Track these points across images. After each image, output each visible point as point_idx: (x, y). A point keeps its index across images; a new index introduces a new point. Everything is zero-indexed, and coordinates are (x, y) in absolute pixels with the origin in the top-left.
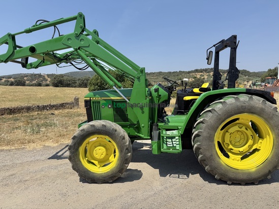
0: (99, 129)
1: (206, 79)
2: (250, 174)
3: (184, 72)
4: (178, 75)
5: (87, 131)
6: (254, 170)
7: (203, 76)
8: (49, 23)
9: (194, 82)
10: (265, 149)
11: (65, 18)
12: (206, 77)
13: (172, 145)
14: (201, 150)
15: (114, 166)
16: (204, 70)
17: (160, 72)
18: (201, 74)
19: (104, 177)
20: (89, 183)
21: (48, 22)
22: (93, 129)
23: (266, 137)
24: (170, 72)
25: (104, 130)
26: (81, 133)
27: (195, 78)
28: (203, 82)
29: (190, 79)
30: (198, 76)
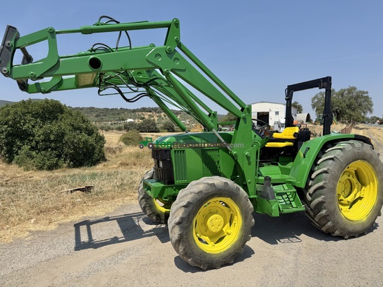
0: (221, 190)
1: (156, 121)
2: (363, 223)
3: (127, 110)
4: (118, 114)
5: (207, 194)
6: (365, 219)
7: (153, 117)
8: (118, 25)
9: (143, 124)
10: (369, 196)
11: (151, 22)
12: (156, 118)
13: (284, 203)
14: (325, 205)
15: (236, 239)
16: (153, 109)
17: (92, 108)
18: (149, 113)
19: (225, 258)
20: (204, 271)
21: (118, 23)
22: (214, 189)
23: (369, 183)
24: (108, 109)
25: (227, 191)
26: (197, 196)
27: (143, 118)
28: (154, 124)
29: (137, 121)
30: (147, 117)
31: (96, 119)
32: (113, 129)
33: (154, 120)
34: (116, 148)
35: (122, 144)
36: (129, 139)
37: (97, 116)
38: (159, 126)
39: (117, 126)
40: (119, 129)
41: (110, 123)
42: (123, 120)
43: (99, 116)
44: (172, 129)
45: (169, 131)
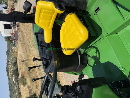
1: (13, 69)
3: (9, 82)
4: (11, 85)
7: (11, 71)
9: (15, 75)
17: (10, 96)
18: (10, 73)
24: (10, 89)
27: (12, 75)
28: (15, 70)
29: (13, 77)
30: (11, 73)
31: (15, 93)
32: (19, 86)
33: (12, 70)
34: (29, 89)
35: (26, 86)
36: (23, 83)
37: (13, 93)
38: (15, 68)
39: (17, 85)
40: (18, 84)
41: (16, 87)
42: (14, 82)
43: (13, 92)
44: (16, 63)
45: (17, 64)
